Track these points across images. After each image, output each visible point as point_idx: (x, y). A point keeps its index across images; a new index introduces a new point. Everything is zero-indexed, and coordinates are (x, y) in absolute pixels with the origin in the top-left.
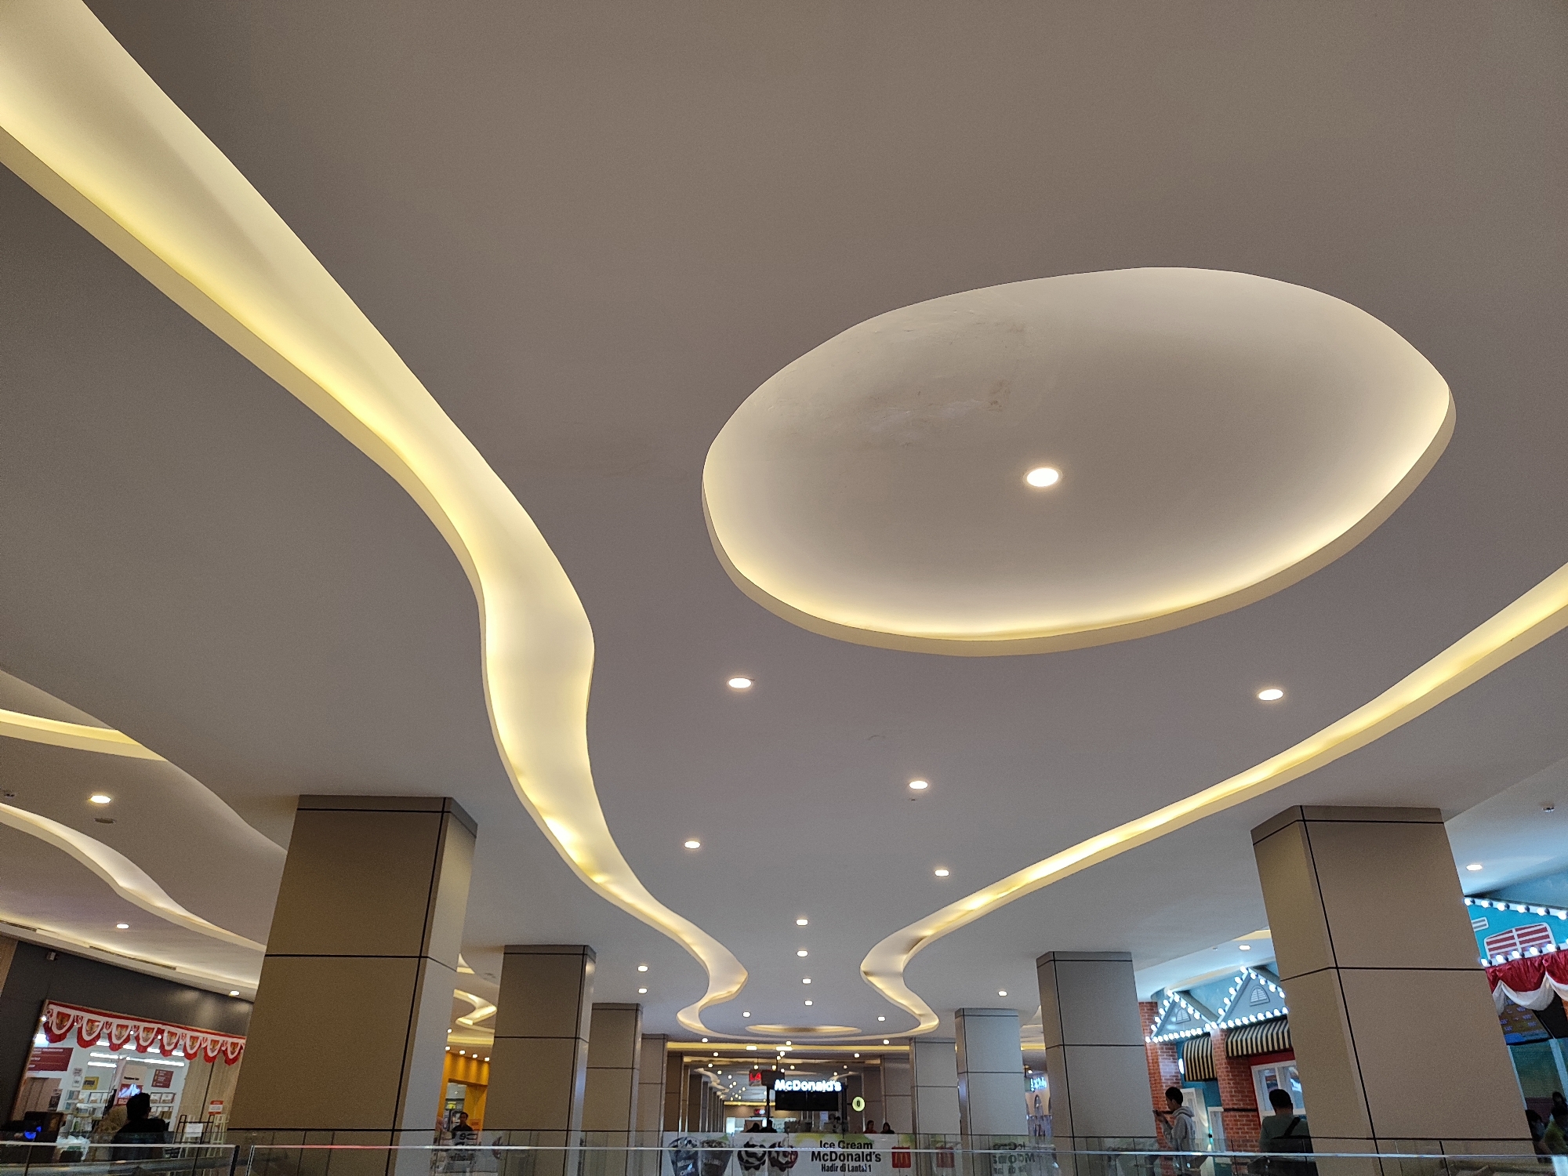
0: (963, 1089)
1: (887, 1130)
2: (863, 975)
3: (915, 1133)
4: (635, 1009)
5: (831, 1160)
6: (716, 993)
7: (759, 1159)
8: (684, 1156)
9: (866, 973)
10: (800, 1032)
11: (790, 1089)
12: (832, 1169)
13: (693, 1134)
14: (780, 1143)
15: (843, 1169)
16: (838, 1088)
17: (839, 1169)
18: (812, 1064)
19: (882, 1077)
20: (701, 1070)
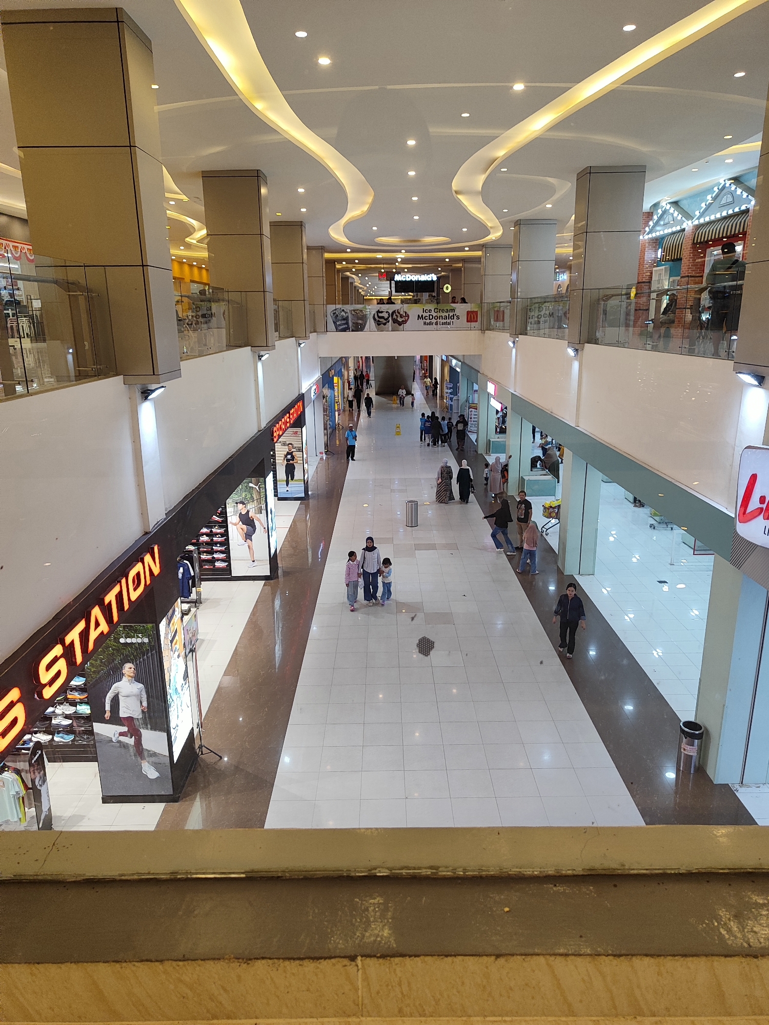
0: (514, 277)
1: (464, 301)
2: (454, 193)
3: (481, 303)
4: (300, 225)
5: (429, 319)
6: (355, 211)
7: (385, 320)
8: (340, 319)
9: (457, 192)
10: (411, 243)
11: (404, 280)
12: (430, 324)
13: (345, 306)
14: (398, 310)
15: (436, 324)
16: (435, 278)
17: (434, 324)
18: (419, 267)
19: (463, 274)
20: (348, 273)
